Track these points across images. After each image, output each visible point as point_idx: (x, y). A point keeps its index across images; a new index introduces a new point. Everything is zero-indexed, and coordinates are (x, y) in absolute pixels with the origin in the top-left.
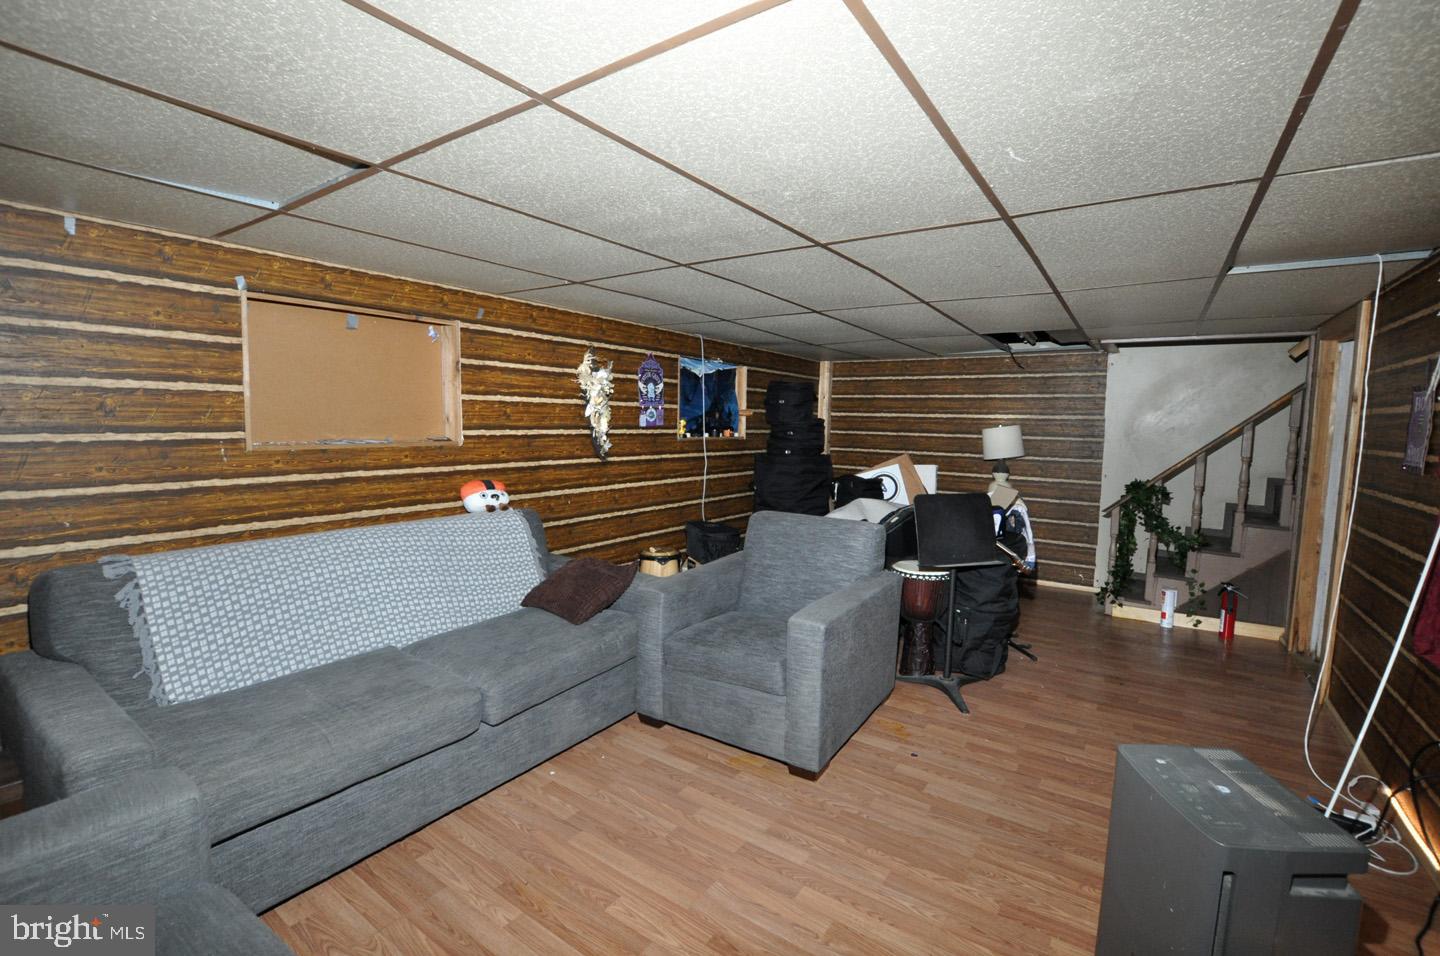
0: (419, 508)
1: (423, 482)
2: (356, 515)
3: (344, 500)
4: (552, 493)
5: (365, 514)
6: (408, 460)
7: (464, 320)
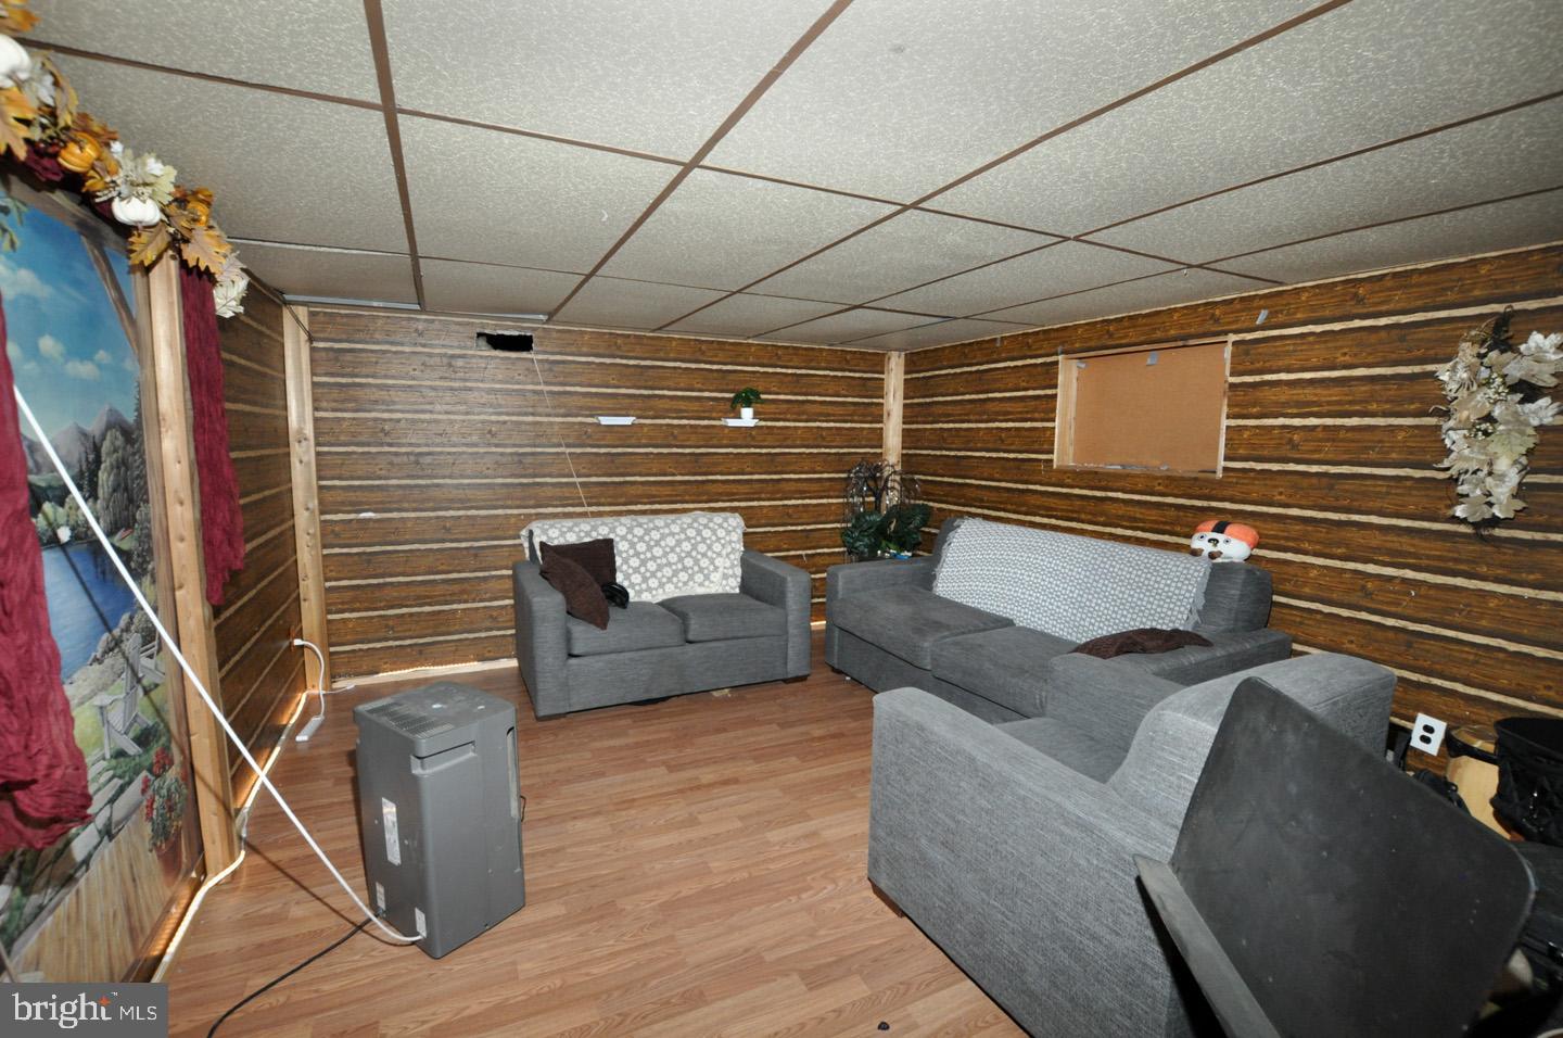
0: (1166, 538)
1: (1172, 513)
2: (1113, 530)
3: (1106, 515)
4: (1371, 568)
5: (1119, 531)
6: (1161, 488)
7: (1236, 332)
